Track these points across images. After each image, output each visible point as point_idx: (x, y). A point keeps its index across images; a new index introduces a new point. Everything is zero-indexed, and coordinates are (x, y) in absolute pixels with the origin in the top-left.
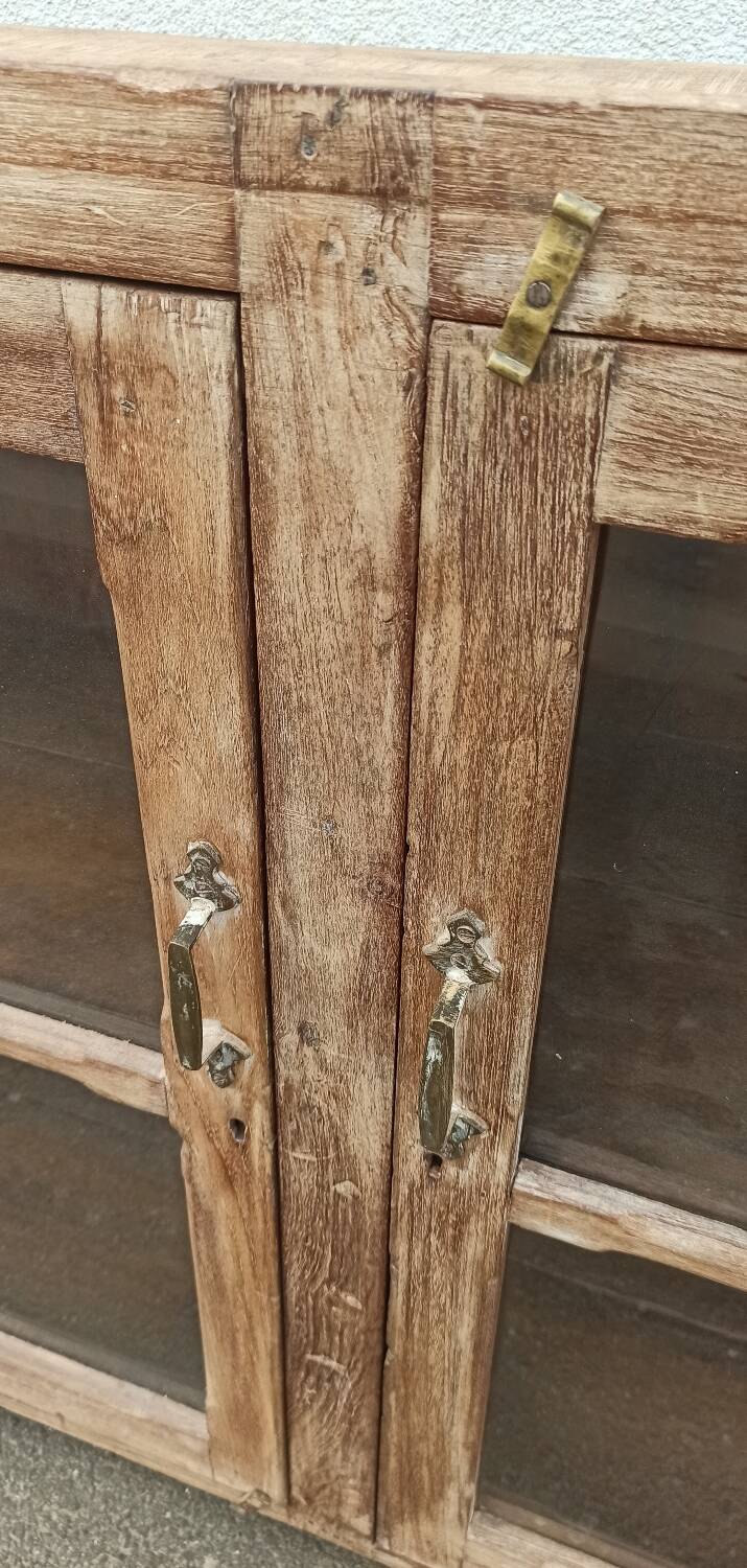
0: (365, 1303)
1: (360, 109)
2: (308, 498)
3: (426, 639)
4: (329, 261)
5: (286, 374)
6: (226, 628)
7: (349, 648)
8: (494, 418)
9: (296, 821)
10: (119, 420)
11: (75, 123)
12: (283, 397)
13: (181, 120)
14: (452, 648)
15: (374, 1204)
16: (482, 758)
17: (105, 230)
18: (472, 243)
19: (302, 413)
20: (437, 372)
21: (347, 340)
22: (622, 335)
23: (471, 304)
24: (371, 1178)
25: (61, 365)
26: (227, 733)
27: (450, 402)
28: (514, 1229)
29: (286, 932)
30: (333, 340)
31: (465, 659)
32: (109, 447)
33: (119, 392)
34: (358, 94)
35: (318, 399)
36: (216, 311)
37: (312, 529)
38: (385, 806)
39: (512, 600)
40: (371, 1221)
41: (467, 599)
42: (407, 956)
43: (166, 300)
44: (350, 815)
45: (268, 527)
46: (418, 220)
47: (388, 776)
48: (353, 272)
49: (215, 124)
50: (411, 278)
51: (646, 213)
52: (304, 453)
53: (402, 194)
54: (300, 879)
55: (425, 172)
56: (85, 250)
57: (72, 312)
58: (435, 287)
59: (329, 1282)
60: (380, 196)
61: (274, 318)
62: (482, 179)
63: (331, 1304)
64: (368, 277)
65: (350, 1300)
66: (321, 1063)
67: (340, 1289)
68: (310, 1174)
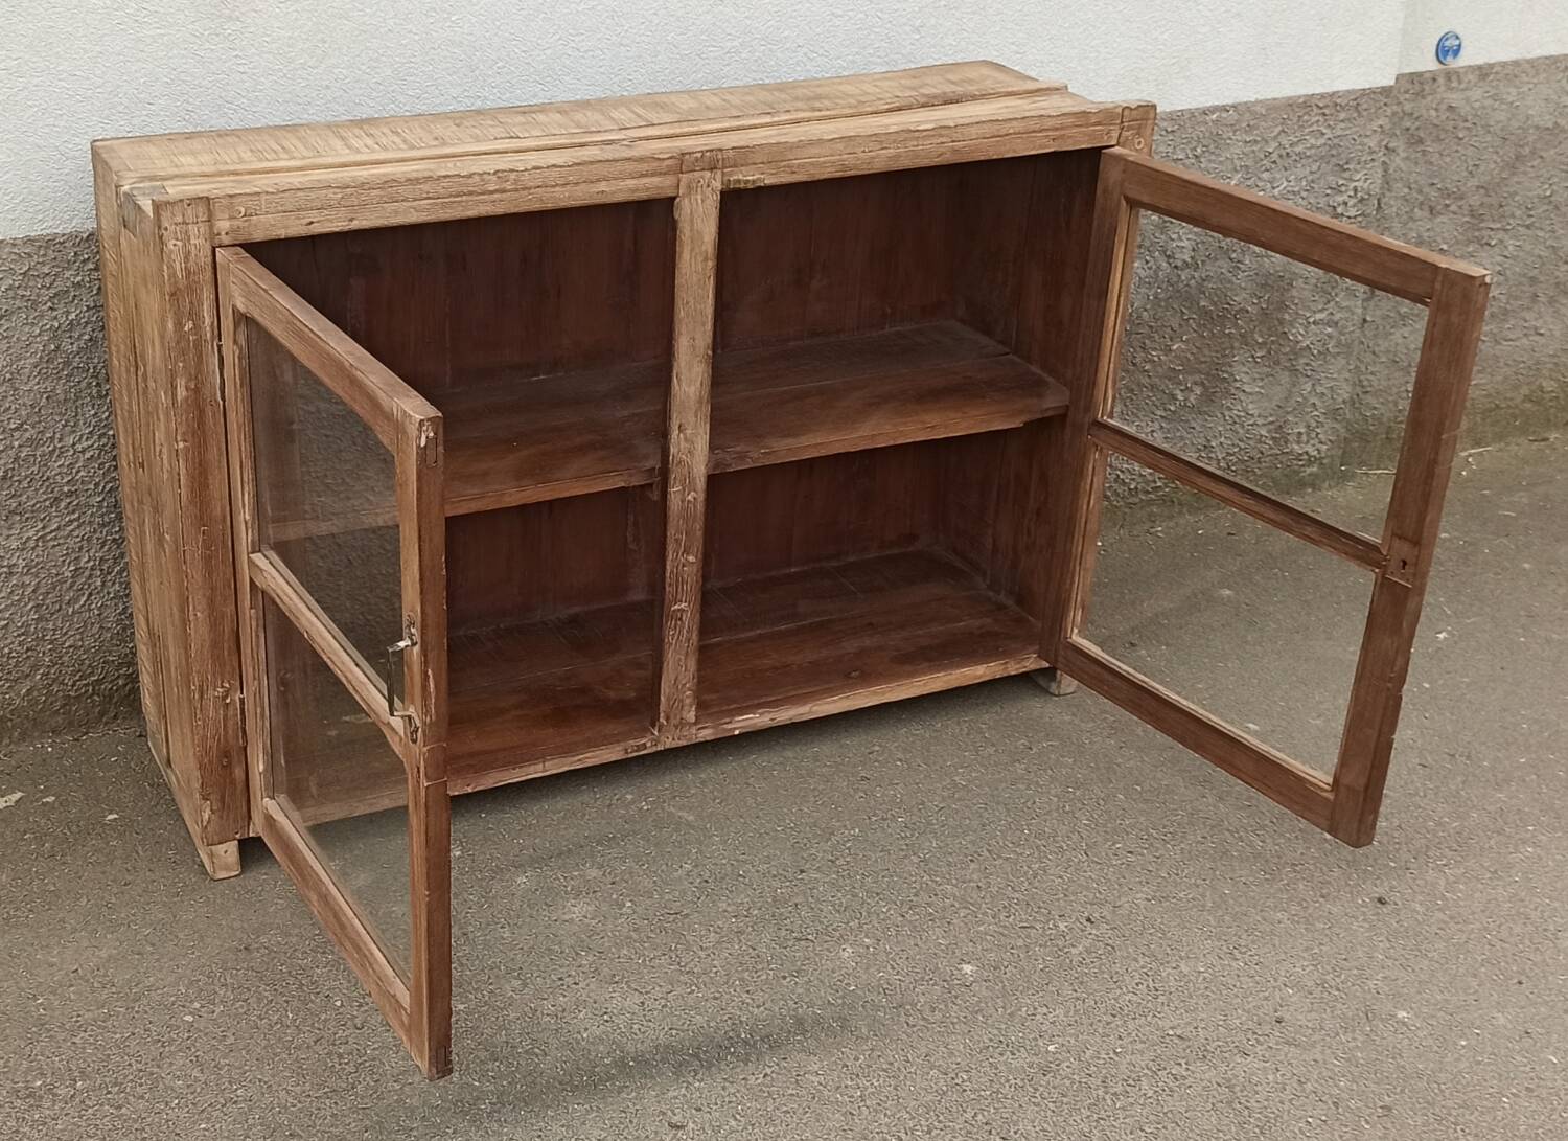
0: (696, 557)
1: (708, 154)
4: (700, 185)
5: (689, 212)
7: (700, 280)
9: (683, 341)
11: (644, 167)
12: (688, 218)
13: (669, 162)
17: (648, 189)
18: (730, 174)
19: (692, 221)
21: (703, 201)
29: (677, 388)
30: (700, 201)
34: (707, 151)
35: (696, 216)
37: (692, 250)
38: (709, 327)
44: (698, 334)
45: (681, 252)
46: (719, 172)
47: (710, 317)
48: (704, 186)
49: (677, 162)
53: (716, 168)
54: (682, 364)
55: (720, 162)
56: (642, 195)
58: (723, 184)
60: (711, 170)
61: (686, 200)
62: (732, 163)
63: (683, 566)
64: (708, 186)
65: (691, 558)
66: (686, 439)
67: (688, 554)
68: (679, 497)
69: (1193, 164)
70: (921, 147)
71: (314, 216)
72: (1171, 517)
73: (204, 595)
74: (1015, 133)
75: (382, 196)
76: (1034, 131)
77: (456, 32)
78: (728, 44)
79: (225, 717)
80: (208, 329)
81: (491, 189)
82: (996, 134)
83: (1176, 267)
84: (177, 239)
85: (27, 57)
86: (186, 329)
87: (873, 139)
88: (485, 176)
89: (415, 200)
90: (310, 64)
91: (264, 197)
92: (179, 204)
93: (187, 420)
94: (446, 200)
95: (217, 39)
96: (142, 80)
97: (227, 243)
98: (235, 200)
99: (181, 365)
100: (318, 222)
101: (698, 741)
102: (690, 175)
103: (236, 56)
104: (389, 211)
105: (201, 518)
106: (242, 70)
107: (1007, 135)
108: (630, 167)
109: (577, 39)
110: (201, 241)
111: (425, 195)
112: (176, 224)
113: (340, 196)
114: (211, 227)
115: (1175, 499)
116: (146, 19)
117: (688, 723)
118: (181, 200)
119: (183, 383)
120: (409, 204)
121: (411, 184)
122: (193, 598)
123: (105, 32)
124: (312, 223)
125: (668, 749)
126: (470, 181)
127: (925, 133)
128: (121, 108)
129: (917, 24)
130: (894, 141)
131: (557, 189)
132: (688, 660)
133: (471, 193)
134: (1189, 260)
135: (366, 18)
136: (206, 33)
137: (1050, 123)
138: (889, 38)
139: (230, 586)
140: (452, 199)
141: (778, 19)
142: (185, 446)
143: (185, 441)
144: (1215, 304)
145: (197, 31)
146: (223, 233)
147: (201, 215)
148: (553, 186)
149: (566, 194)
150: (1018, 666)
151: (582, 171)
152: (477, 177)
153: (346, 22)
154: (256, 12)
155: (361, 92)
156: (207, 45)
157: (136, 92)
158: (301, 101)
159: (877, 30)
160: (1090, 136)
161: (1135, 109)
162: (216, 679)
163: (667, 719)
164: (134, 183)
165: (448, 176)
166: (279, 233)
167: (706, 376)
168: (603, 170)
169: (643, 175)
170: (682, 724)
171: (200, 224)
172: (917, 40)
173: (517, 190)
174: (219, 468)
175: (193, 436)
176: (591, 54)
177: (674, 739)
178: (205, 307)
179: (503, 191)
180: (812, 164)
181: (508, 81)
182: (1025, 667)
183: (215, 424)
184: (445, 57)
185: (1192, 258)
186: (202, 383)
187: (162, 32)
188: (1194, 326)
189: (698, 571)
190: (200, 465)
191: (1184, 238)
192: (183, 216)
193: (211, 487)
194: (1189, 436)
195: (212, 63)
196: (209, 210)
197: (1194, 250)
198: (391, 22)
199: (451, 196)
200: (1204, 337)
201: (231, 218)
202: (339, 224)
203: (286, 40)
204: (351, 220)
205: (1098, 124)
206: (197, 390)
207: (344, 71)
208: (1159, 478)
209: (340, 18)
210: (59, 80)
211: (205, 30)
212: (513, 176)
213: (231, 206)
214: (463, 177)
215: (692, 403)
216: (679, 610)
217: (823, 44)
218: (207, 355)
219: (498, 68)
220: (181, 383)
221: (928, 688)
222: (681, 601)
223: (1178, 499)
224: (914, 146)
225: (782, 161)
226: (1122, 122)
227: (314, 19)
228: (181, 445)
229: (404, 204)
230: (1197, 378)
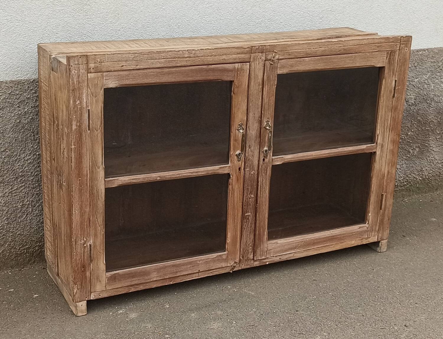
0: (254, 195)
1: (261, 47)
2: (255, 78)
3: (264, 89)
5: (254, 68)
6: (246, 94)
7: (257, 92)
8: (270, 68)
9: (251, 115)
10: (238, 75)
11: (239, 51)
12: (253, 70)
13: (247, 49)
14: (266, 90)
15: (256, 173)
16: (269, 100)
17: (240, 59)
18: (268, 55)
19: (255, 71)
20: (266, 65)
21: (258, 63)
22: (278, 59)
23: (268, 59)
24: (256, 169)
25: (234, 71)
26: (245, 108)
27: (267, 67)
28: (273, 166)
29: (248, 132)
30: (258, 64)
31: (268, 90)
32: (237, 78)
33: (239, 73)
34: (260, 46)
35: (256, 69)
36: (248, 63)
37: (255, 81)
38: (260, 110)
39: (271, 83)
40: (256, 177)
41: (268, 84)
42: (262, 128)
43: (244, 63)
44: (256, 113)
45: (251, 82)
46: (264, 54)
48: (259, 59)
49: (250, 49)
50: (264, 58)
51: (279, 51)
52: (254, 74)
53: (263, 52)
54: (250, 123)
56: (238, 61)
57: (236, 66)
58: (265, 58)
59: (249, 195)
60: (262, 53)
61: (253, 63)
62: (269, 50)
63: (250, 199)
64: (260, 59)
65: (252, 196)
66: (251, 151)
67: (251, 194)
68: (248, 172)
69: (414, 69)
70: (333, 48)
71: (124, 63)
72: (410, 196)
73: (79, 204)
74: (365, 44)
75: (148, 57)
76: (371, 44)
77: (164, 13)
78: (257, 21)
79: (84, 252)
80: (85, 103)
81: (186, 56)
82: (358, 44)
83: (409, 105)
84: (75, 70)
85: (14, 15)
86: (77, 103)
87: (317, 44)
88: (184, 52)
89: (159, 59)
90: (113, 22)
91: (106, 56)
92: (77, 57)
93: (76, 137)
94: (170, 60)
95: (81, 12)
96: (54, 25)
97: (93, 72)
98: (97, 57)
99: (74, 116)
100: (125, 66)
101: (253, 266)
102: (254, 54)
103: (88, 18)
104: (150, 63)
105: (79, 175)
106: (89, 23)
107: (362, 45)
108: (234, 50)
109: (206, 17)
110: (84, 71)
111: (163, 58)
112: (75, 64)
113: (133, 56)
114: (88, 66)
115: (411, 189)
116: (57, 4)
117: (250, 259)
118: (78, 56)
119: (75, 123)
120: (157, 60)
121: (158, 53)
122: (74, 205)
123: (43, 7)
124: (123, 66)
125: (243, 269)
126: (179, 53)
127: (335, 43)
128: (46, 35)
129: (321, 16)
130: (324, 45)
131: (209, 57)
132: (251, 235)
133: (179, 57)
134: (413, 103)
135: (133, 6)
136: (78, 9)
137: (377, 41)
138: (312, 21)
139: (88, 201)
140: (172, 59)
141: (274, 12)
142: (74, 147)
143: (75, 145)
144: (422, 119)
145: (74, 8)
146: (92, 68)
147: (84, 61)
148: (207, 56)
149: (212, 59)
150: (366, 241)
151: (218, 51)
152: (181, 52)
153: (126, 7)
154: (95, 3)
155: (131, 32)
156: (78, 14)
157: (52, 29)
158: (110, 35)
159: (307, 18)
160: (390, 46)
161: (405, 37)
162: (81, 236)
163: (243, 257)
164: (56, 55)
165: (171, 51)
166: (111, 69)
167: (258, 127)
168: (225, 51)
169: (238, 54)
170: (248, 259)
171: (84, 65)
172: (321, 22)
173: (195, 57)
174: (86, 156)
175: (78, 144)
176: (210, 22)
177: (245, 265)
178: (84, 96)
179: (190, 57)
180: (296, 52)
181: (182, 31)
182: (369, 241)
183: (85, 139)
184: (160, 21)
185: (414, 102)
186: (82, 124)
187: (62, 8)
188: (415, 126)
189: (254, 201)
190: (80, 154)
191: (412, 95)
192: (78, 61)
193: (83, 163)
194: (415, 166)
195: (79, 20)
196: (87, 60)
197: (415, 99)
198: (142, 8)
199: (172, 58)
200: (419, 130)
201: (95, 63)
202: (133, 67)
203: (105, 13)
204: (137, 65)
205: (393, 42)
206: (80, 126)
207: (125, 25)
208: (405, 181)
209: (124, 6)
210: (25, 24)
211: (77, 8)
212: (194, 52)
213: (95, 59)
214: (176, 51)
215: (254, 137)
216: (248, 215)
217: (289, 22)
218: (84, 113)
219: (178, 26)
220: (74, 123)
221: (335, 248)
222: (248, 212)
223: (412, 189)
224: (331, 47)
225: (286, 51)
226: (401, 42)
227: (115, 6)
228: (73, 147)
229: (156, 60)
230: (417, 145)
